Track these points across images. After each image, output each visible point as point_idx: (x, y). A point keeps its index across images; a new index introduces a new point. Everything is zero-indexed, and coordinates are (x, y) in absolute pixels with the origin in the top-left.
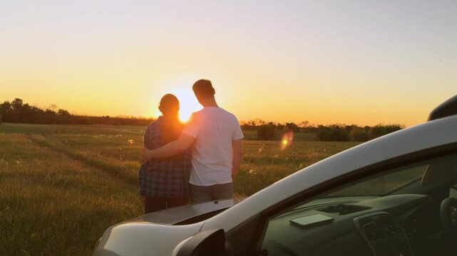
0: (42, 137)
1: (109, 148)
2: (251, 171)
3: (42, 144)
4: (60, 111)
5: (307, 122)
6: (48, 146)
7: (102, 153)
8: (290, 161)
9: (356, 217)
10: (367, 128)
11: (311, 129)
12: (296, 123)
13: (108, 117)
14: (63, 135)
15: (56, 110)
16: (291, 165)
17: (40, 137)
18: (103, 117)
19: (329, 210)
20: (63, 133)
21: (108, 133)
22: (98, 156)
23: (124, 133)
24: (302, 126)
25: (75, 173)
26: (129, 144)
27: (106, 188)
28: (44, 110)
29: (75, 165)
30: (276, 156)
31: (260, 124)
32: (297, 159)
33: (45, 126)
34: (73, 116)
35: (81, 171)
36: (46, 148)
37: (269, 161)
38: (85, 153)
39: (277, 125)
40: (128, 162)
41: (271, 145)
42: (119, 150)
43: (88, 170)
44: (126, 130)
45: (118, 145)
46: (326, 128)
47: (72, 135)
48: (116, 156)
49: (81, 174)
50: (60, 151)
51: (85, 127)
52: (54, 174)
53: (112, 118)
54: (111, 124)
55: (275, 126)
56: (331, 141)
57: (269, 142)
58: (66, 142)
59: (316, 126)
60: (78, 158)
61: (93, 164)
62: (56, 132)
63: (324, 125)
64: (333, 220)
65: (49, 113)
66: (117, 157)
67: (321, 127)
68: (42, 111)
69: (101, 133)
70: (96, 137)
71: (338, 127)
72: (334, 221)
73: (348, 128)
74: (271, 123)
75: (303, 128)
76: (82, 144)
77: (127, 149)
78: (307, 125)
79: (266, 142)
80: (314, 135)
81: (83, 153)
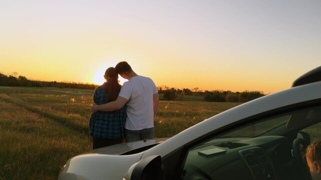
0: (6, 95)
1: (58, 104)
2: (160, 122)
3: (7, 101)
4: (20, 77)
5: (197, 88)
6: (12, 102)
7: (53, 108)
8: (186, 115)
9: (240, 150)
10: (238, 93)
11: (201, 93)
12: (190, 89)
13: (55, 82)
14: (22, 95)
15: (17, 76)
16: (188, 117)
17: (5, 96)
18: (52, 82)
19: (222, 145)
20: (22, 92)
21: (56, 94)
22: (50, 110)
23: (68, 94)
24: (194, 91)
25: (34, 122)
26: (72, 101)
27: (57, 133)
28: (8, 76)
29: (33, 116)
30: (177, 111)
31: (165, 89)
32: (191, 114)
33: (8, 87)
34: (29, 80)
35: (38, 120)
36: (11, 104)
37: (173, 115)
38: (40, 108)
39: (177, 90)
40: (71, 115)
41: (174, 103)
42: (65, 106)
43: (43, 120)
44: (68, 92)
45: (64, 102)
46: (210, 93)
47: (30, 95)
48: (62, 111)
49: (38, 123)
50: (21, 106)
51: (38, 89)
52: (18, 123)
53: (59, 83)
54: (57, 87)
55: (175, 90)
56: (214, 101)
57: (172, 102)
58: (26, 99)
59: (204, 91)
60: (34, 111)
61: (46, 115)
62: (17, 92)
63: (209, 91)
64: (226, 151)
65: (12, 78)
66: (64, 111)
67: (207, 92)
68: (6, 76)
69: (51, 94)
70: (47, 96)
71: (218, 92)
72: (227, 153)
73: (225, 93)
74: (173, 89)
75: (195, 93)
76: (37, 101)
77: (71, 105)
78: (198, 91)
79: (170, 102)
80: (202, 97)
81: (38, 107)
